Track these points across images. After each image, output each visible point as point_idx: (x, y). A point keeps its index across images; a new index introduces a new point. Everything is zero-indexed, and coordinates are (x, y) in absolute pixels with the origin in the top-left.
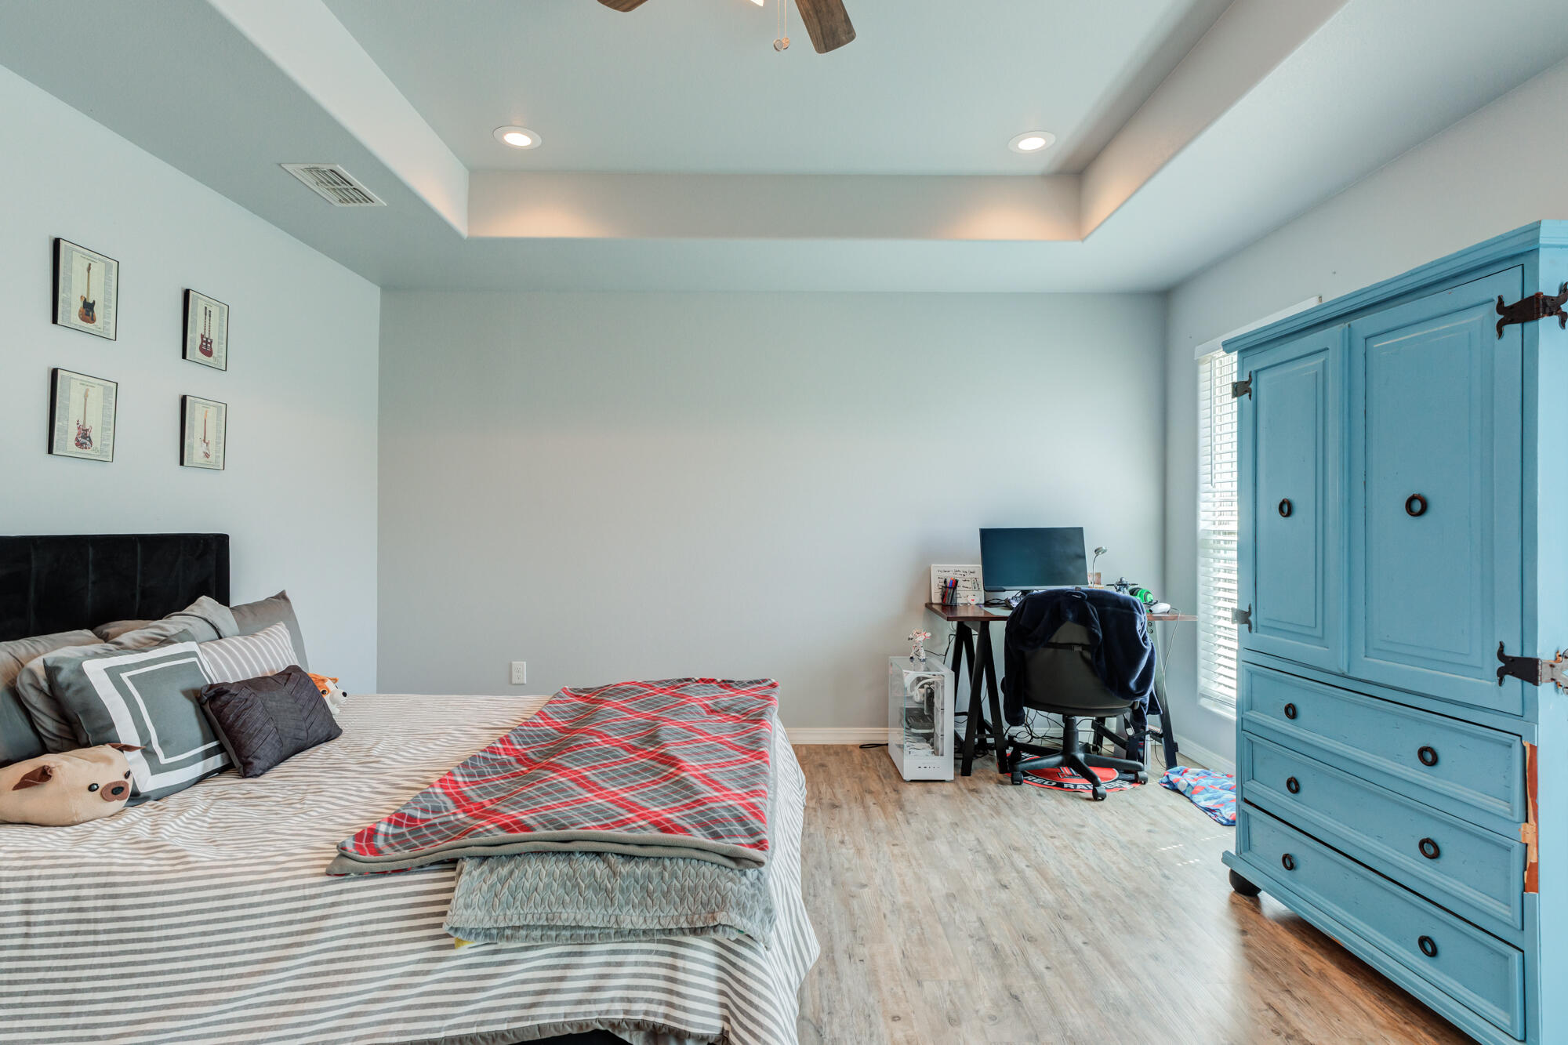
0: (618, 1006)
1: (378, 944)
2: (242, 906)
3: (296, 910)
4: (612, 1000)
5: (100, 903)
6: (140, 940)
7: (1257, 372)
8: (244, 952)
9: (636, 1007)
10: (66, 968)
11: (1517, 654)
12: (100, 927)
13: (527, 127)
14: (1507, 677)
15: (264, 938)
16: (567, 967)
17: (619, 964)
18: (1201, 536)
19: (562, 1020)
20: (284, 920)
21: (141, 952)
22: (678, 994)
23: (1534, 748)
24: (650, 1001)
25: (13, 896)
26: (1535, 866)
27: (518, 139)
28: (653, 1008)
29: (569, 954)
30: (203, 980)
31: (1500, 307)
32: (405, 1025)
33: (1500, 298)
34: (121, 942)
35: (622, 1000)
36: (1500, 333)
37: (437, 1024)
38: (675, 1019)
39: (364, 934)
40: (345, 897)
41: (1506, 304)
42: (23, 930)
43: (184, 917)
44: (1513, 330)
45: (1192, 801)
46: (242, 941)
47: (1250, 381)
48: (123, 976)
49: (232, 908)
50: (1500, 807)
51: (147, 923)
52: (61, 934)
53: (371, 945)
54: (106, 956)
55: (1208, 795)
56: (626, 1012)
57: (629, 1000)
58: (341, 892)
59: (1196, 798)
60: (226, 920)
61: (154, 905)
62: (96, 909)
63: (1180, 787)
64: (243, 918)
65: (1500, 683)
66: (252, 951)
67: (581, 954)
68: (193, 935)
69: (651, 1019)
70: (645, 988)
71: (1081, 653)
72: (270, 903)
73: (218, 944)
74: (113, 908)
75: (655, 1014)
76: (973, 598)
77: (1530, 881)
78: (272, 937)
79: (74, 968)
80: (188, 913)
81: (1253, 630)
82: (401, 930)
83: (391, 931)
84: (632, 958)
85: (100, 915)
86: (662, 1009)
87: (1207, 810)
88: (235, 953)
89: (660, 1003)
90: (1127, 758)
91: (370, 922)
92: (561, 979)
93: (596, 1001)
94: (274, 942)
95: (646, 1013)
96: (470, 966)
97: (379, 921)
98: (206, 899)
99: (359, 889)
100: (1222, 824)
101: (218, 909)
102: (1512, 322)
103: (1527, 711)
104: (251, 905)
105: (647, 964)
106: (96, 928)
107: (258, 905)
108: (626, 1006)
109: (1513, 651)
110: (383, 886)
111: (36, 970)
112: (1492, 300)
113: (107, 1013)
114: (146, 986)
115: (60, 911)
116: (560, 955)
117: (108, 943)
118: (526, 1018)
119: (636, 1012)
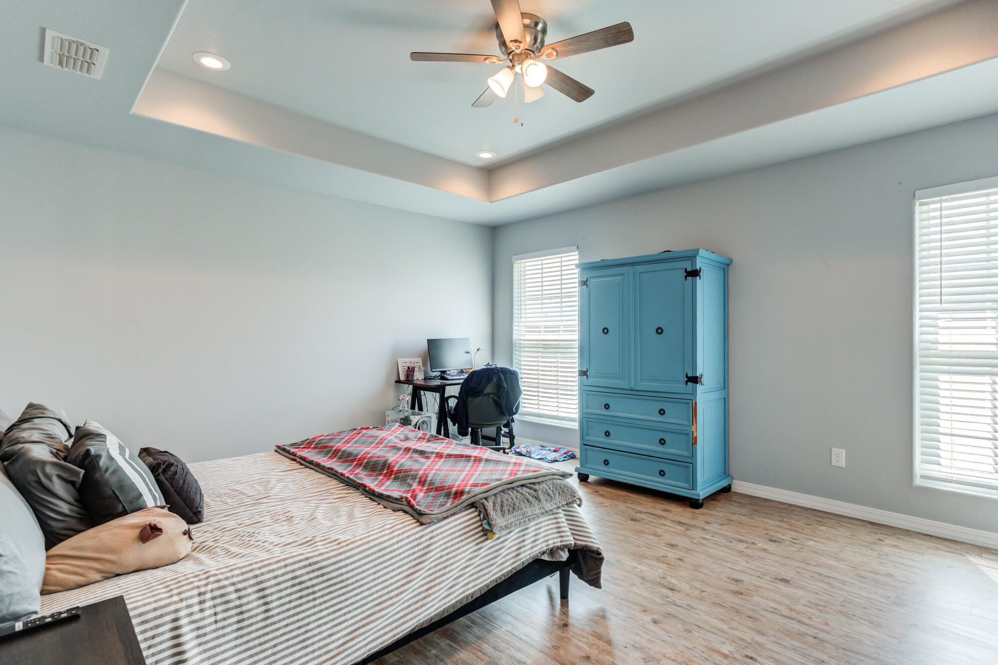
0: (544, 545)
1: (454, 550)
2: (390, 552)
3: (414, 547)
4: (541, 543)
5: (312, 575)
6: (342, 588)
7: (590, 278)
8: (396, 576)
9: (550, 542)
10: (298, 621)
11: (691, 376)
12: (316, 588)
13: (219, 55)
14: (689, 383)
15: (403, 565)
16: (523, 535)
17: (540, 528)
18: (514, 341)
19: (529, 557)
20: (410, 553)
21: (343, 594)
22: (563, 532)
23: (696, 403)
24: (554, 538)
25: (250, 590)
26: (696, 437)
27: (211, 63)
28: (555, 540)
29: (522, 530)
30: (379, 597)
31: (686, 271)
32: (474, 582)
33: (686, 268)
34: (331, 593)
35: (544, 542)
36: (686, 279)
37: (487, 577)
38: (565, 541)
39: (447, 548)
40: (435, 533)
41: (688, 271)
42: (264, 608)
43: (363, 567)
44: (689, 278)
45: (531, 458)
46: (393, 570)
47: (587, 281)
48: (335, 612)
49: (386, 554)
50: (686, 423)
51: (344, 577)
52: (290, 602)
53: (452, 552)
54: (322, 604)
55: (537, 453)
56: (547, 546)
57: (547, 541)
58: (432, 531)
59: (532, 456)
60: (384, 562)
61: (346, 566)
62: (310, 579)
63: (523, 453)
64: (392, 558)
65: (686, 385)
66: (399, 574)
67: (527, 529)
68: (370, 575)
69: (556, 545)
70: (550, 534)
71: (493, 397)
72: (402, 547)
73: (382, 576)
74: (322, 575)
75: (557, 542)
76: (419, 376)
77: (695, 442)
78: (407, 563)
79: (303, 619)
80: (365, 564)
81: (589, 378)
82: (462, 541)
83: (458, 543)
84: (543, 524)
85: (314, 582)
86: (559, 540)
87: (540, 459)
88: (392, 578)
89: (557, 538)
90: (496, 445)
91: (449, 541)
92: (523, 541)
93: (537, 545)
94: (408, 566)
95: (554, 543)
96: (490, 548)
97: (452, 540)
98: (372, 554)
99: (440, 527)
100: (550, 462)
101: (379, 558)
102: (690, 276)
103: (694, 393)
104: (394, 551)
105: (548, 525)
106: (314, 590)
107: (398, 549)
108: (546, 543)
109: (690, 375)
110: (449, 523)
111: (278, 629)
112: (683, 268)
113: (330, 635)
114: (350, 612)
115: (286, 589)
116: (519, 532)
117: (323, 596)
118: (518, 560)
119: (551, 544)
